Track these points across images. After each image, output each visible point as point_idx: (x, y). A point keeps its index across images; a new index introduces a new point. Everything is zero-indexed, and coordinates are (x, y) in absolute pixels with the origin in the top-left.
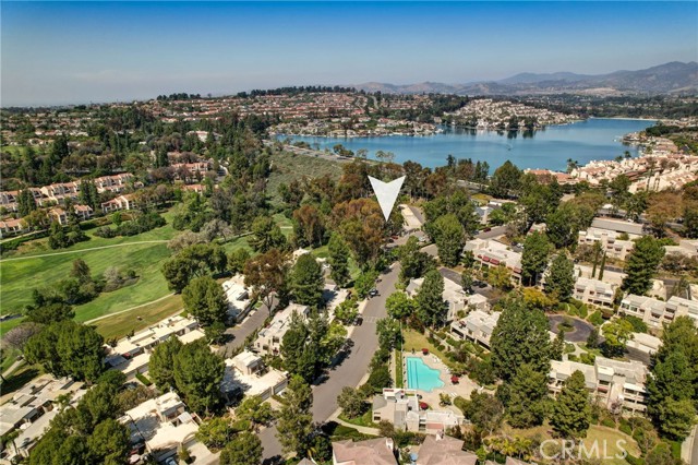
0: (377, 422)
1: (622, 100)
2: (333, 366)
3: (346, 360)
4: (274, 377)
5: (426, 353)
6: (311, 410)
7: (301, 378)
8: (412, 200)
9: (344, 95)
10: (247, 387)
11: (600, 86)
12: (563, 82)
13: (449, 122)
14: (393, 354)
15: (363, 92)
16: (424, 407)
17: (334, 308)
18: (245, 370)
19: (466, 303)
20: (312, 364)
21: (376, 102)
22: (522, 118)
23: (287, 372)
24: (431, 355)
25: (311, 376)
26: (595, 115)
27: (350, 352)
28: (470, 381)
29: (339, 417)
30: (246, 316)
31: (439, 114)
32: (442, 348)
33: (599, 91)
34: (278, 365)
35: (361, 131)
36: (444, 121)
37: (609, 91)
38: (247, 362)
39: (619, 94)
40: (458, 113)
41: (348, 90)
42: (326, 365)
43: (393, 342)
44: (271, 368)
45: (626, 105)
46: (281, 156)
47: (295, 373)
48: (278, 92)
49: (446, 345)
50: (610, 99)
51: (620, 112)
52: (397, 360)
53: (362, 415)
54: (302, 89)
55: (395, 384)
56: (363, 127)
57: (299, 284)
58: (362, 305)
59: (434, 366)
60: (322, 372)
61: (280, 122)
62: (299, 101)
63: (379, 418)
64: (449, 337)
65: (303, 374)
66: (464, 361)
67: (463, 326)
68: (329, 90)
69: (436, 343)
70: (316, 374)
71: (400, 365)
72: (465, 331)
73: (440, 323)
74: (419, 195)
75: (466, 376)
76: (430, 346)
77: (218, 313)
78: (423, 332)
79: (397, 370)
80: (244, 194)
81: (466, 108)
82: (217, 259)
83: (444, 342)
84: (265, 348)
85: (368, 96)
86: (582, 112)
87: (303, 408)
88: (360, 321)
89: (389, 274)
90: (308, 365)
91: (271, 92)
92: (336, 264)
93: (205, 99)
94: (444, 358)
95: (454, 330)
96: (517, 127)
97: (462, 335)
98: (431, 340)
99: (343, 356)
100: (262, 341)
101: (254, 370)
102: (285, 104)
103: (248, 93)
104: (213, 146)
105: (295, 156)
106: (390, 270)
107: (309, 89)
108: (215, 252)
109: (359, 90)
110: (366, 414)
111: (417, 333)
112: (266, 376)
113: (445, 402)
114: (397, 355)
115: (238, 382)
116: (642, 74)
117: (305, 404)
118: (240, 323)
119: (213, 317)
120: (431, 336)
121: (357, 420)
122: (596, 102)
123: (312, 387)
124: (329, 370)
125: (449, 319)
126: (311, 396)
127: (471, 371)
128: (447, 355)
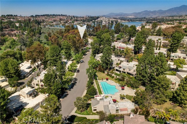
0: (95, 112)
1: (136, 18)
2: (70, 89)
3: (75, 86)
4: (41, 97)
5: (107, 79)
6: (60, 113)
7: (55, 96)
8: (89, 37)
9: (64, 16)
10: (26, 104)
11: (130, 16)
12: (121, 15)
13: (95, 22)
14: (94, 81)
15: (69, 16)
16: (115, 101)
17: (67, 67)
18: (26, 95)
19: (119, 60)
20: (59, 88)
21: (73, 18)
22: (114, 21)
23: (48, 94)
24: (109, 80)
25: (60, 94)
26: (131, 21)
27: (76, 83)
28: (128, 88)
29: (76, 112)
30: (30, 74)
31: (91, 21)
32: (113, 77)
33: (130, 17)
34: (43, 92)
35: (70, 24)
36: (93, 22)
37: (133, 17)
38: (27, 92)
39: (135, 17)
40: (97, 20)
41: (65, 15)
42: (66, 89)
43: (93, 77)
44: (40, 93)
45: (138, 19)
46: (45, 29)
47: (52, 94)
48: (44, 15)
49: (115, 76)
50: (134, 18)
51: (137, 21)
52: (96, 83)
53: (87, 109)
54: (51, 15)
55: (98, 93)
56: (70, 23)
57: (51, 57)
58: (79, 65)
59: (112, 84)
60: (65, 92)
61: (44, 22)
62: (50, 18)
63: (96, 110)
64: (115, 73)
65: (55, 94)
66: (124, 81)
67: (120, 68)
68: (59, 15)
69: (110, 76)
70: (62, 93)
71: (98, 85)
72: (121, 70)
73: (110, 68)
74: (91, 35)
75: (126, 86)
76: (108, 77)
77: (15, 73)
78: (104, 72)
79: (98, 87)
80: (31, 38)
81: (99, 19)
82: (18, 56)
83: (113, 75)
84: (37, 85)
85: (71, 17)
86: (128, 20)
87: (56, 112)
88: (78, 71)
89: (86, 55)
90: (58, 89)
91: (41, 16)
92: (67, 51)
93: (19, 17)
94: (115, 81)
95: (117, 70)
96: (113, 23)
97: (120, 71)
98: (108, 75)
99: (73, 85)
100: (35, 82)
101: (30, 95)
102: (46, 18)
103: (34, 16)
104: (21, 27)
105: (49, 28)
106: (86, 54)
107: (53, 15)
108: (17, 53)
109: (68, 16)
110: (89, 109)
111: (102, 73)
112: (37, 97)
113: (122, 98)
114: (96, 82)
115: (22, 102)
116: (139, 13)
117: (57, 110)
118: (27, 77)
119: (13, 75)
120: (108, 73)
121: (85, 112)
122: (130, 19)
123: (61, 99)
124: (68, 91)
125: (113, 67)
126: (60, 104)
127: (128, 84)
128: (116, 80)
